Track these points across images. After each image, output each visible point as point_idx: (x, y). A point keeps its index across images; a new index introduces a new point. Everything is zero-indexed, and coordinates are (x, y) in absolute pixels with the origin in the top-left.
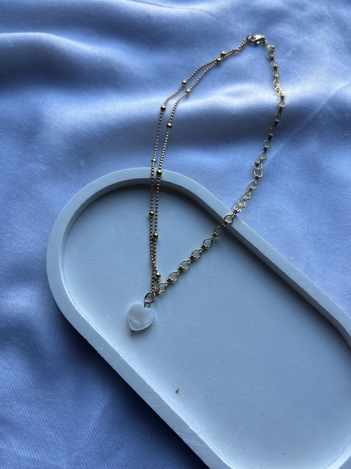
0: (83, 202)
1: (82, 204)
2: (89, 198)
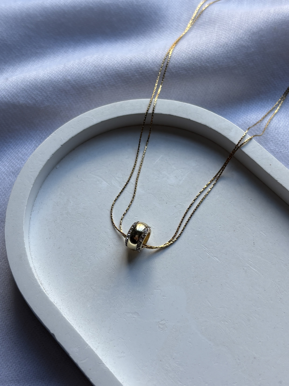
0: (64, 141)
1: (62, 144)
2: (73, 137)
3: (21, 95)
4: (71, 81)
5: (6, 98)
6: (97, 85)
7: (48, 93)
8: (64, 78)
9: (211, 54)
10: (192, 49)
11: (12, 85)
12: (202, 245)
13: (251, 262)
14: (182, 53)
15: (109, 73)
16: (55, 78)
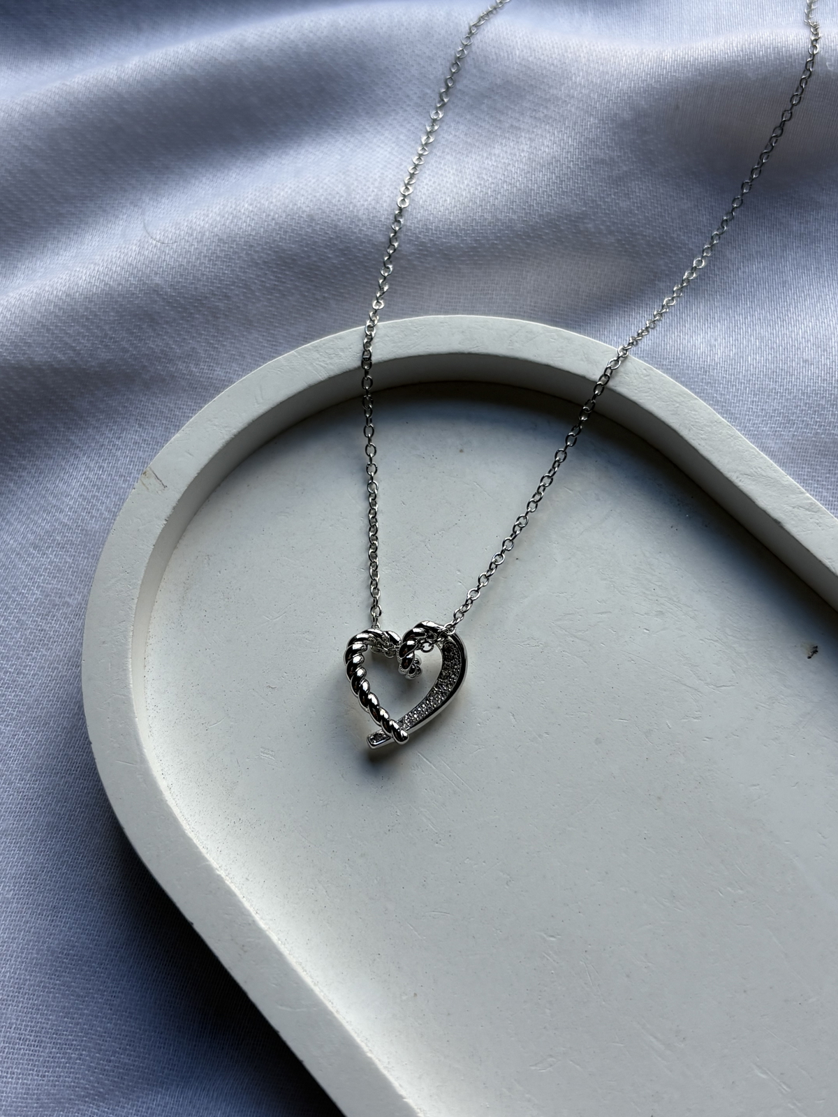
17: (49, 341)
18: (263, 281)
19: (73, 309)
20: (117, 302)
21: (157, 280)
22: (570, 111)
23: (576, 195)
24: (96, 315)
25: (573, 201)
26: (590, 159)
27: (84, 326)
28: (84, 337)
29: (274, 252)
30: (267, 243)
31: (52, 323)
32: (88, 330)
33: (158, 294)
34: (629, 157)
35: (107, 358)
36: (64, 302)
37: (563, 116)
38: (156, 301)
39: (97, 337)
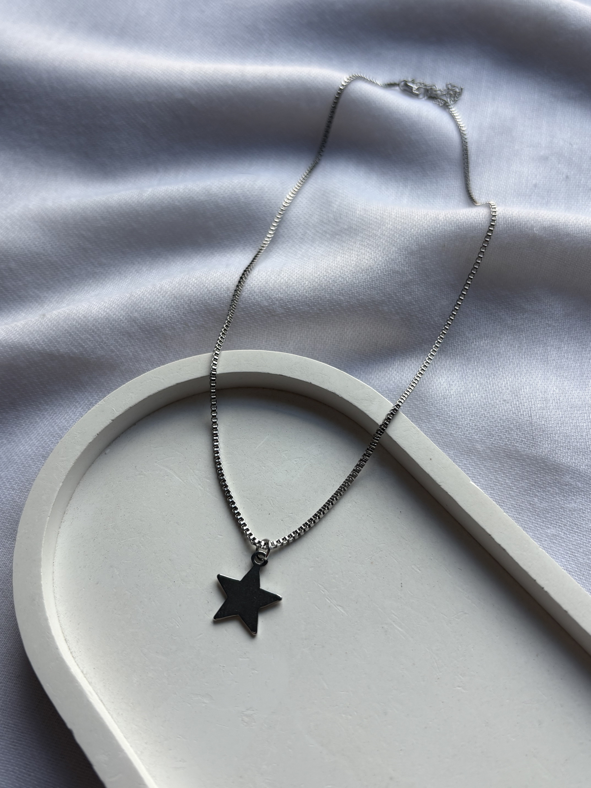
0: (117, 414)
2: (131, 408)
3: (62, 340)
4: (138, 319)
5: (39, 345)
6: (177, 325)
7: (103, 337)
8: (129, 316)
9: (347, 282)
10: (319, 275)
11: (50, 324)
12: (320, 586)
13: (395, 615)
14: (304, 281)
15: (196, 308)
16: (114, 314)
17: (70, 341)
18: (196, 321)
19: (86, 325)
20: (111, 323)
21: (136, 314)
22: (382, 242)
23: (380, 290)
24: (98, 330)
25: (378, 293)
26: (390, 270)
27: (90, 335)
28: (90, 341)
29: (205, 306)
30: (200, 300)
31: (73, 332)
32: (93, 337)
33: (136, 323)
34: (413, 271)
35: (102, 354)
36: (81, 321)
37: (377, 244)
38: (133, 326)
39: (97, 342)
